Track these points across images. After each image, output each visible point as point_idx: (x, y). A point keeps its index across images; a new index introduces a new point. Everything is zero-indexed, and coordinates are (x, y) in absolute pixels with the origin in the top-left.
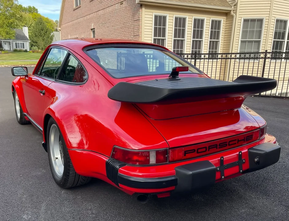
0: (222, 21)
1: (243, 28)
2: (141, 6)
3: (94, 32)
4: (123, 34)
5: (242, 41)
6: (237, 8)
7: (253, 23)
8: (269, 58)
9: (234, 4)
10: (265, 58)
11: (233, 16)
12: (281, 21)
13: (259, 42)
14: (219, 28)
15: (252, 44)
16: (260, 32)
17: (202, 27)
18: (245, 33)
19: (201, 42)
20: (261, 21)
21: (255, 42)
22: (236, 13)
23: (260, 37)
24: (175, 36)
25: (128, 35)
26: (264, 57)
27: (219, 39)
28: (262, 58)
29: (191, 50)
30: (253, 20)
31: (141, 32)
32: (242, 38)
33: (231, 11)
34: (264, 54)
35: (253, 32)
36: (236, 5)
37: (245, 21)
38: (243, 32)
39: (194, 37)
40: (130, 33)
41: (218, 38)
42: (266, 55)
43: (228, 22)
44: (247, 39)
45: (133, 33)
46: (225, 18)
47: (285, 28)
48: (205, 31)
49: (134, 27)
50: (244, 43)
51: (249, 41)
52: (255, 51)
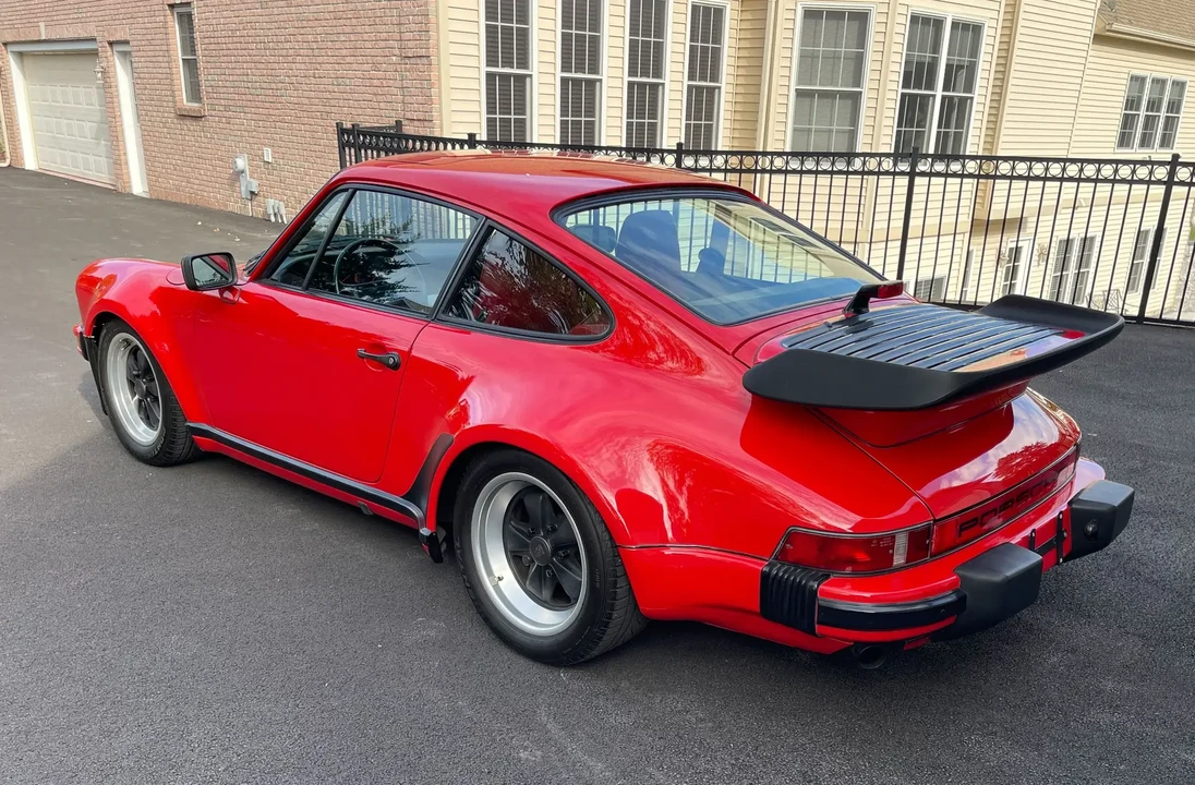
1: (803, 43)
3: (186, 20)
4: (347, 45)
5: (799, 93)
7: (833, 23)
8: (1182, 183)
10: (1169, 183)
12: (926, 20)
13: (855, 98)
14: (717, 39)
15: (833, 106)
16: (859, 60)
17: (660, 32)
18: (807, 58)
19: (657, 91)
20: (861, 18)
21: (844, 95)
24: (566, 67)
25: (373, 52)
26: (1166, 179)
27: (717, 82)
28: (1159, 182)
29: (625, 120)
30: (836, 15)
31: (438, 46)
32: (800, 81)
34: (1168, 167)
35: (834, 58)
37: (811, 14)
38: (803, 56)
39: (632, 72)
40: (382, 44)
41: (715, 77)
42: (1172, 173)
43: (748, 16)
44: (815, 84)
45: (396, 44)
47: (936, 48)
48: (669, 48)
49: (403, 20)
50: (807, 101)
51: (824, 95)
52: (843, 132)
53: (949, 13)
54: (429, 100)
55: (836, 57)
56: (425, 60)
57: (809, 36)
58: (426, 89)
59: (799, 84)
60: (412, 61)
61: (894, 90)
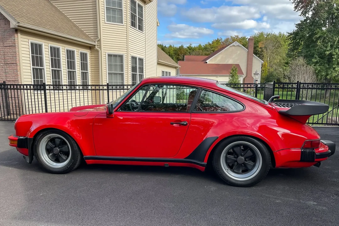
0: (88, 53)
2: (16, 30)
5: (109, 73)
6: (100, 43)
7: (115, 58)
9: (97, 40)
10: (108, 90)
11: (97, 51)
12: (134, 58)
13: (122, 74)
14: (86, 60)
16: (122, 66)
17: (73, 58)
18: (110, 66)
19: (74, 73)
20: (121, 57)
21: (120, 74)
22: (100, 48)
23: (122, 70)
24: (52, 67)
27: (87, 71)
28: (105, 90)
29: (68, 80)
30: (115, 56)
31: (19, 60)
33: (95, 45)
36: (99, 41)
37: (109, 55)
38: (109, 65)
39: (68, 68)
41: (86, 69)
43: (93, 55)
44: (112, 71)
45: (2, 60)
46: (89, 51)
47: (136, 64)
48: (76, 63)
49: (5, 54)
50: (111, 75)
51: (115, 74)
52: (120, 82)
53: (138, 56)
54: (17, 75)
55: (116, 65)
56: (15, 64)
57: (109, 61)
58: (16, 72)
59: (108, 71)
60: (9, 65)
61: (130, 73)
